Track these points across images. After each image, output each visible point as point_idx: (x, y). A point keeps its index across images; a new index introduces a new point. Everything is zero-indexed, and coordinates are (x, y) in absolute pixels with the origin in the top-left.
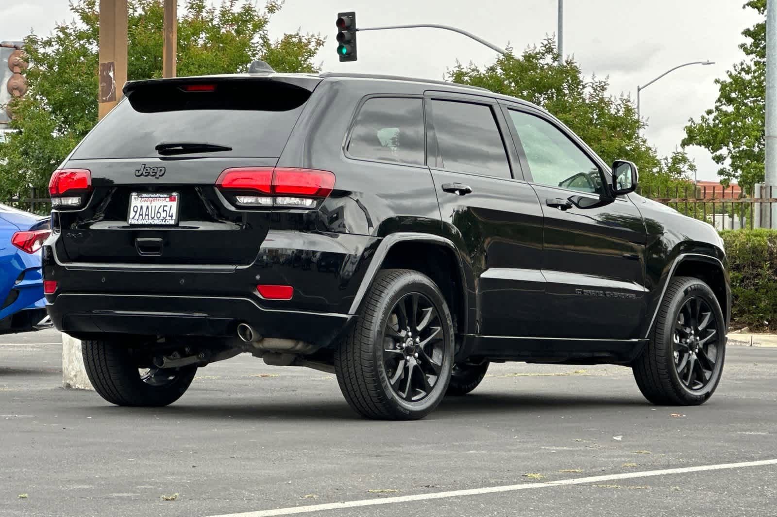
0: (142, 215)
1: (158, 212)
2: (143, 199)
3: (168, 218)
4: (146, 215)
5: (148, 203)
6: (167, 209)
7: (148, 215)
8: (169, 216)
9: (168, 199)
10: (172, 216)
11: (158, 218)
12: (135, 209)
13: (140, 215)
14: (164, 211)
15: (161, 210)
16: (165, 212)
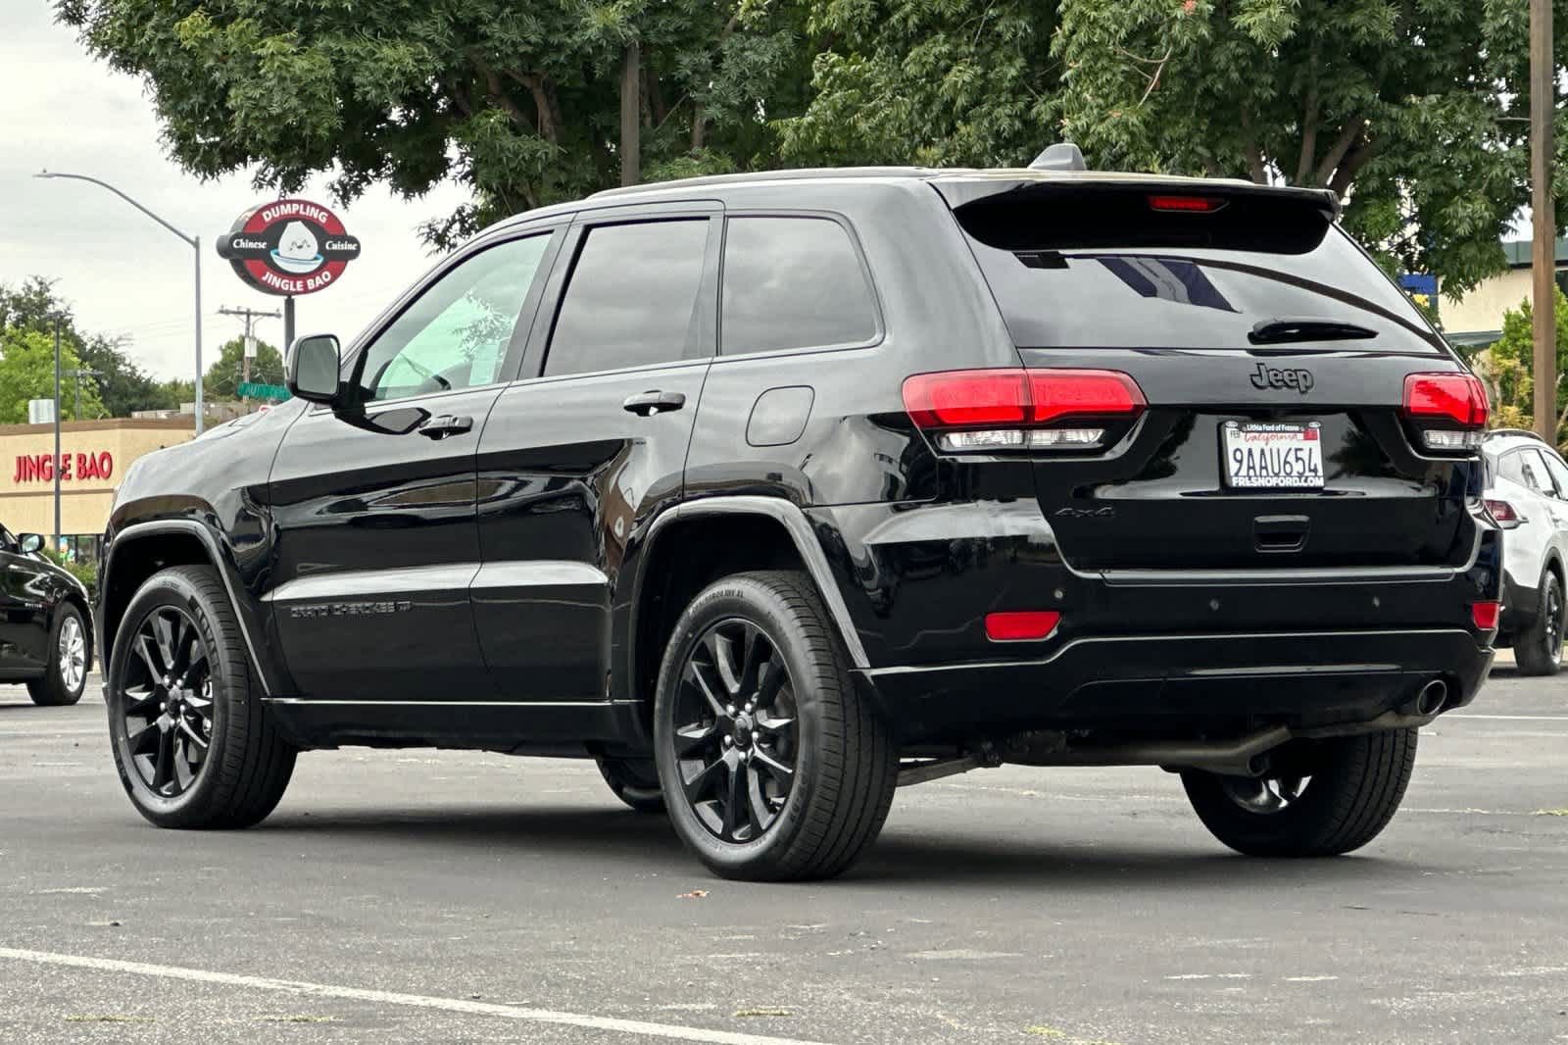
0: (1253, 468)
1: (1286, 462)
2: (1249, 435)
3: (1307, 474)
4: (1262, 468)
5: (1261, 444)
6: (1304, 455)
7: (1266, 468)
8: (1310, 470)
9: (1301, 436)
10: (1315, 470)
11: (1289, 475)
12: (1239, 457)
13: (1249, 468)
14: (1297, 459)
15: (1291, 458)
16: (1300, 462)
